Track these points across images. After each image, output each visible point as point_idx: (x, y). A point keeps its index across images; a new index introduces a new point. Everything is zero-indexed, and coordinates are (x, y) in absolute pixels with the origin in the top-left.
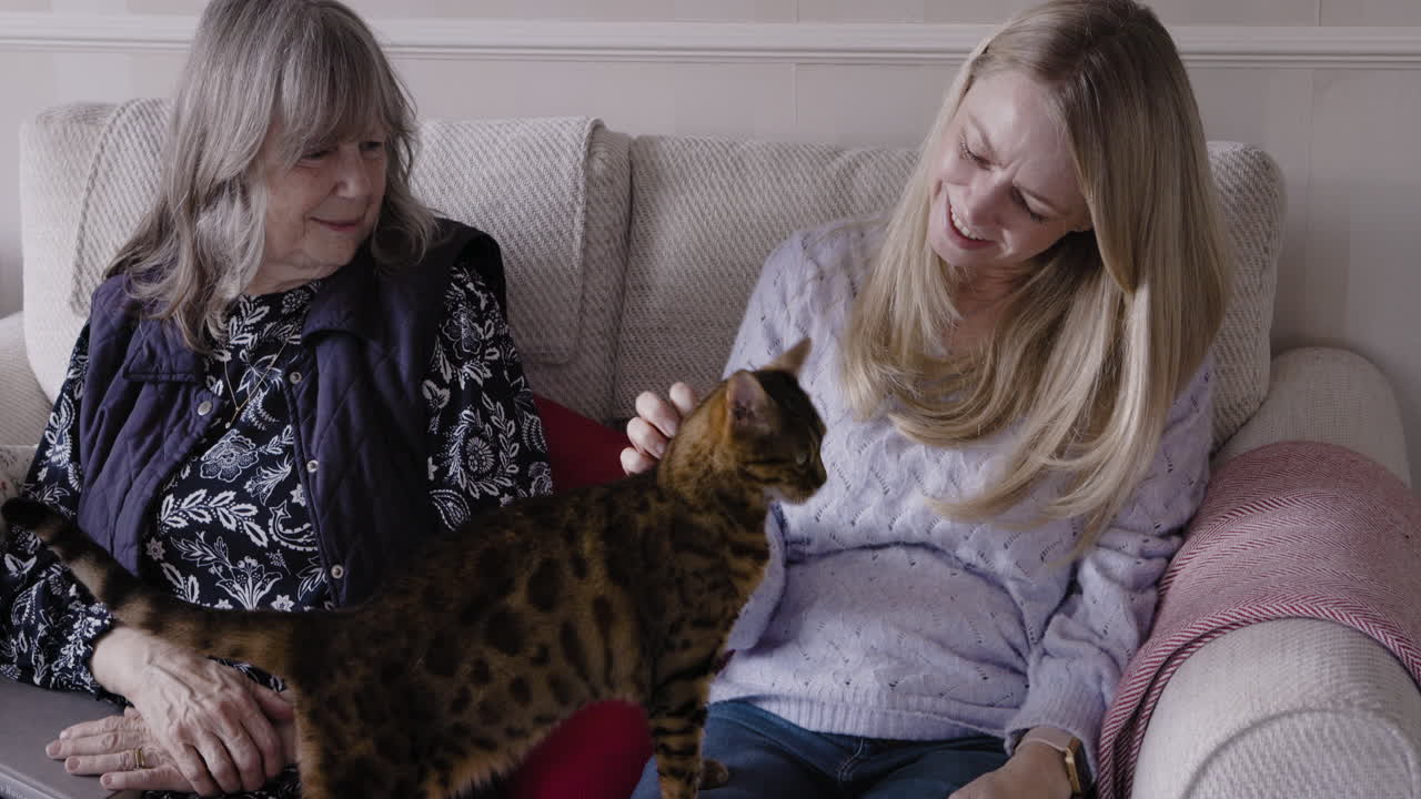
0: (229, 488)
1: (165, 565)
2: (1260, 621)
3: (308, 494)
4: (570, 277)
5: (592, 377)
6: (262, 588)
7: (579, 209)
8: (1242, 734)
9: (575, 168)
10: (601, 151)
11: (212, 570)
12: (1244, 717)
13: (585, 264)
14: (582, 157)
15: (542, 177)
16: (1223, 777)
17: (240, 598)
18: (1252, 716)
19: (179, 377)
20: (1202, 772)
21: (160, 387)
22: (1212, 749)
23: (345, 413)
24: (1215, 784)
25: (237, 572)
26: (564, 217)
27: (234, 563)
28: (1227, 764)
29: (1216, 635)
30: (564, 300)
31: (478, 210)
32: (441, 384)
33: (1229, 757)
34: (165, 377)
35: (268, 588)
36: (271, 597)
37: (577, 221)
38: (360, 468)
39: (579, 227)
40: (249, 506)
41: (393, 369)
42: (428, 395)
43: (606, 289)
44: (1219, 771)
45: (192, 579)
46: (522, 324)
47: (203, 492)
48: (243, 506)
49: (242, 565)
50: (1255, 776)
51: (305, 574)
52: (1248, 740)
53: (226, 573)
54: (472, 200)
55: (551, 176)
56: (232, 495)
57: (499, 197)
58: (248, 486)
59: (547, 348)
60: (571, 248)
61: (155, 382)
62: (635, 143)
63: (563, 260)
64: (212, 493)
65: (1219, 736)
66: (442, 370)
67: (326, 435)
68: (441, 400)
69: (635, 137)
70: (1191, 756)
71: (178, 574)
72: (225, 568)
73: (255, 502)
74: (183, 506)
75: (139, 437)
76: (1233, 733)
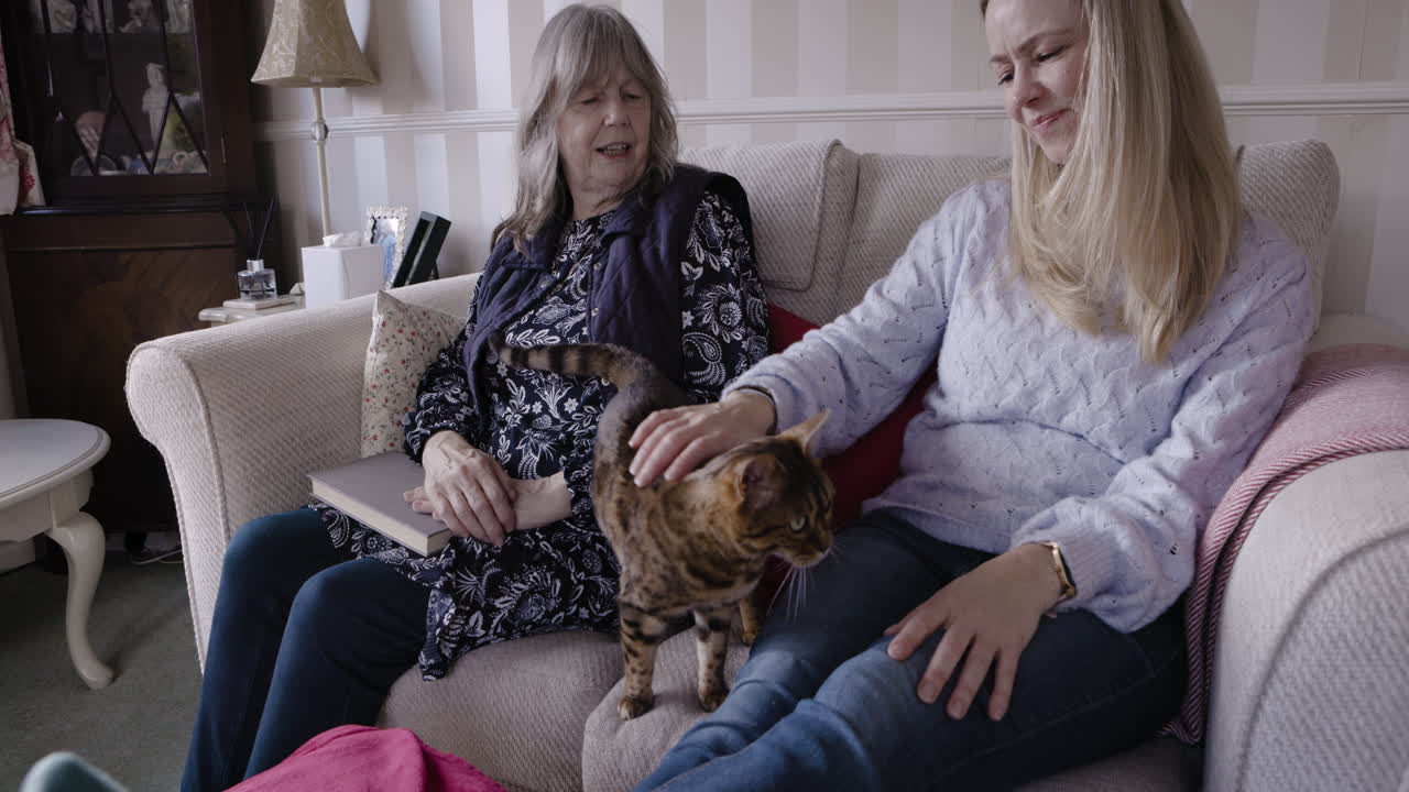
0: (546, 327)
1: (508, 380)
2: (1369, 451)
3: (589, 331)
4: (810, 233)
5: (822, 302)
6: (560, 394)
7: (819, 189)
8: (1374, 544)
9: (819, 163)
10: (837, 154)
11: (533, 382)
12: (1376, 528)
13: (821, 225)
14: (824, 156)
15: (797, 169)
16: (1348, 588)
17: (546, 400)
18: (1386, 527)
19: (534, 266)
20: (1324, 579)
21: (523, 272)
22: (1337, 558)
23: (619, 278)
24: (1337, 594)
25: (547, 383)
26: (809, 193)
27: (545, 377)
28: (1354, 576)
29: (1320, 463)
30: (805, 247)
31: (755, 190)
32: (695, 264)
33: (1358, 566)
34: (526, 266)
35: (564, 394)
36: (564, 400)
37: (817, 198)
38: (625, 313)
39: (818, 200)
40: (556, 337)
41: (655, 251)
42: (685, 272)
43: (836, 245)
44: (1343, 581)
45: (522, 388)
46: (777, 263)
47: (531, 331)
48: (552, 338)
49: (549, 378)
50: (1387, 590)
51: (587, 385)
52: (1381, 552)
53: (541, 384)
54: (752, 183)
55: (803, 168)
56: (547, 331)
57: (769, 181)
58: (557, 327)
59: (792, 278)
60: (812, 215)
61: (520, 269)
62: (863, 157)
63: (806, 221)
64: (536, 331)
65: (1348, 545)
66: (697, 256)
67: (605, 292)
68: (695, 275)
69: (861, 153)
70: (1309, 564)
71: (514, 385)
72: (540, 380)
73: (560, 335)
74: (518, 339)
75: (505, 298)
76: (1364, 542)
